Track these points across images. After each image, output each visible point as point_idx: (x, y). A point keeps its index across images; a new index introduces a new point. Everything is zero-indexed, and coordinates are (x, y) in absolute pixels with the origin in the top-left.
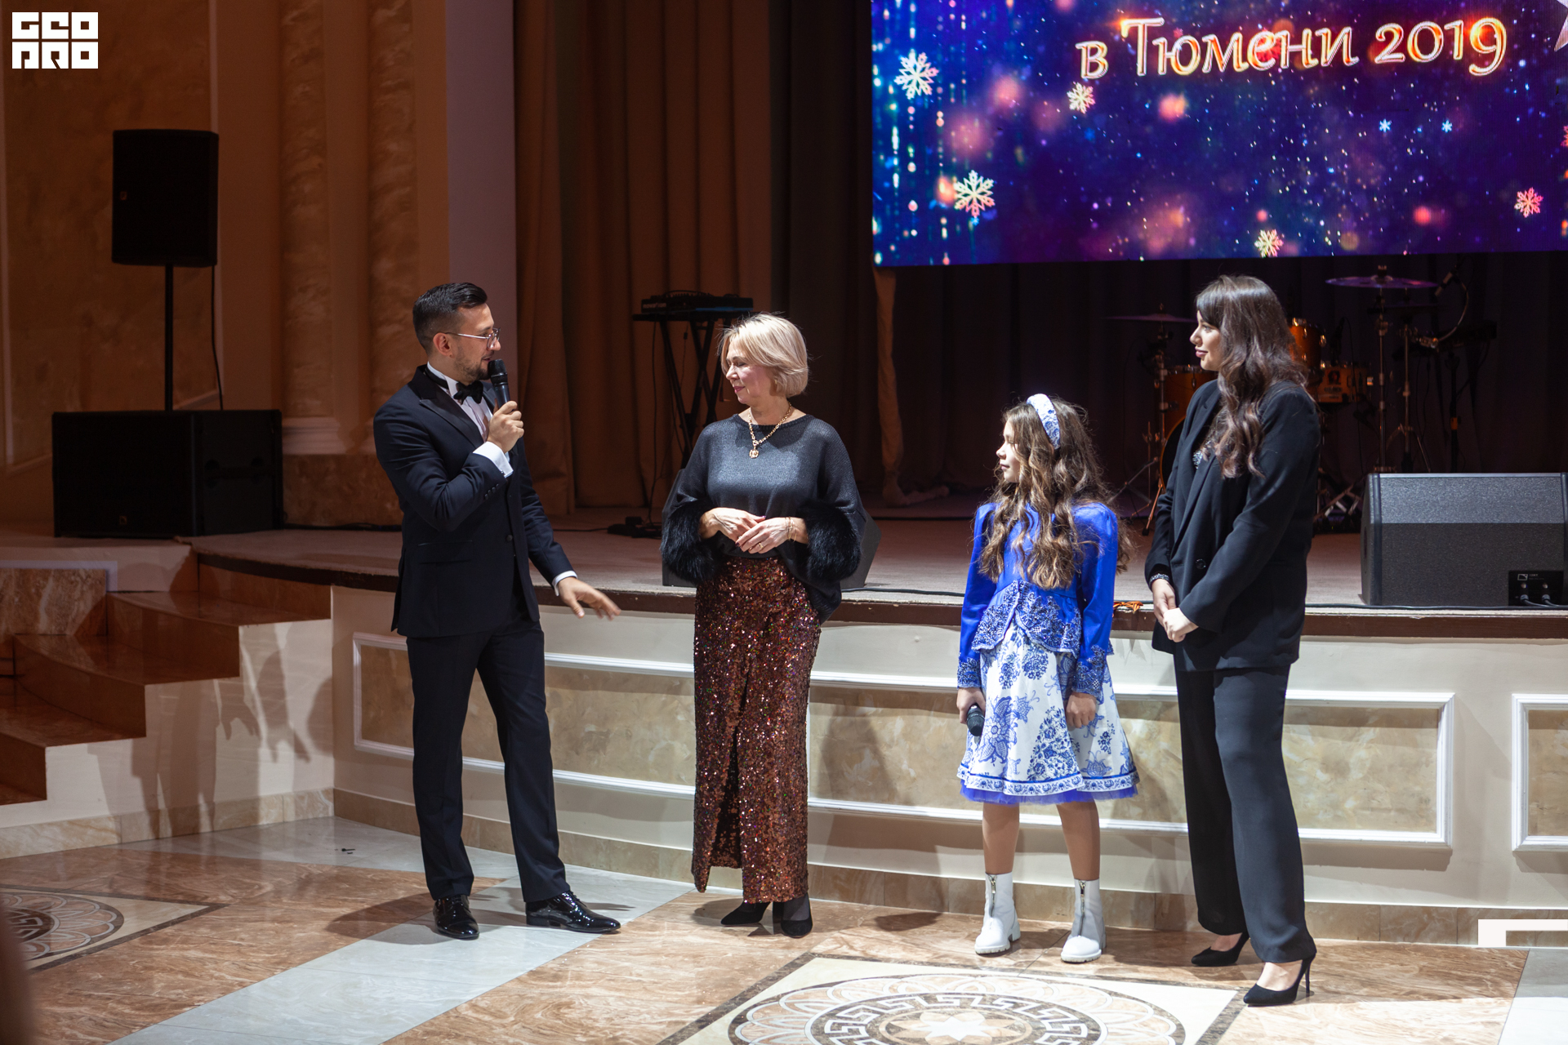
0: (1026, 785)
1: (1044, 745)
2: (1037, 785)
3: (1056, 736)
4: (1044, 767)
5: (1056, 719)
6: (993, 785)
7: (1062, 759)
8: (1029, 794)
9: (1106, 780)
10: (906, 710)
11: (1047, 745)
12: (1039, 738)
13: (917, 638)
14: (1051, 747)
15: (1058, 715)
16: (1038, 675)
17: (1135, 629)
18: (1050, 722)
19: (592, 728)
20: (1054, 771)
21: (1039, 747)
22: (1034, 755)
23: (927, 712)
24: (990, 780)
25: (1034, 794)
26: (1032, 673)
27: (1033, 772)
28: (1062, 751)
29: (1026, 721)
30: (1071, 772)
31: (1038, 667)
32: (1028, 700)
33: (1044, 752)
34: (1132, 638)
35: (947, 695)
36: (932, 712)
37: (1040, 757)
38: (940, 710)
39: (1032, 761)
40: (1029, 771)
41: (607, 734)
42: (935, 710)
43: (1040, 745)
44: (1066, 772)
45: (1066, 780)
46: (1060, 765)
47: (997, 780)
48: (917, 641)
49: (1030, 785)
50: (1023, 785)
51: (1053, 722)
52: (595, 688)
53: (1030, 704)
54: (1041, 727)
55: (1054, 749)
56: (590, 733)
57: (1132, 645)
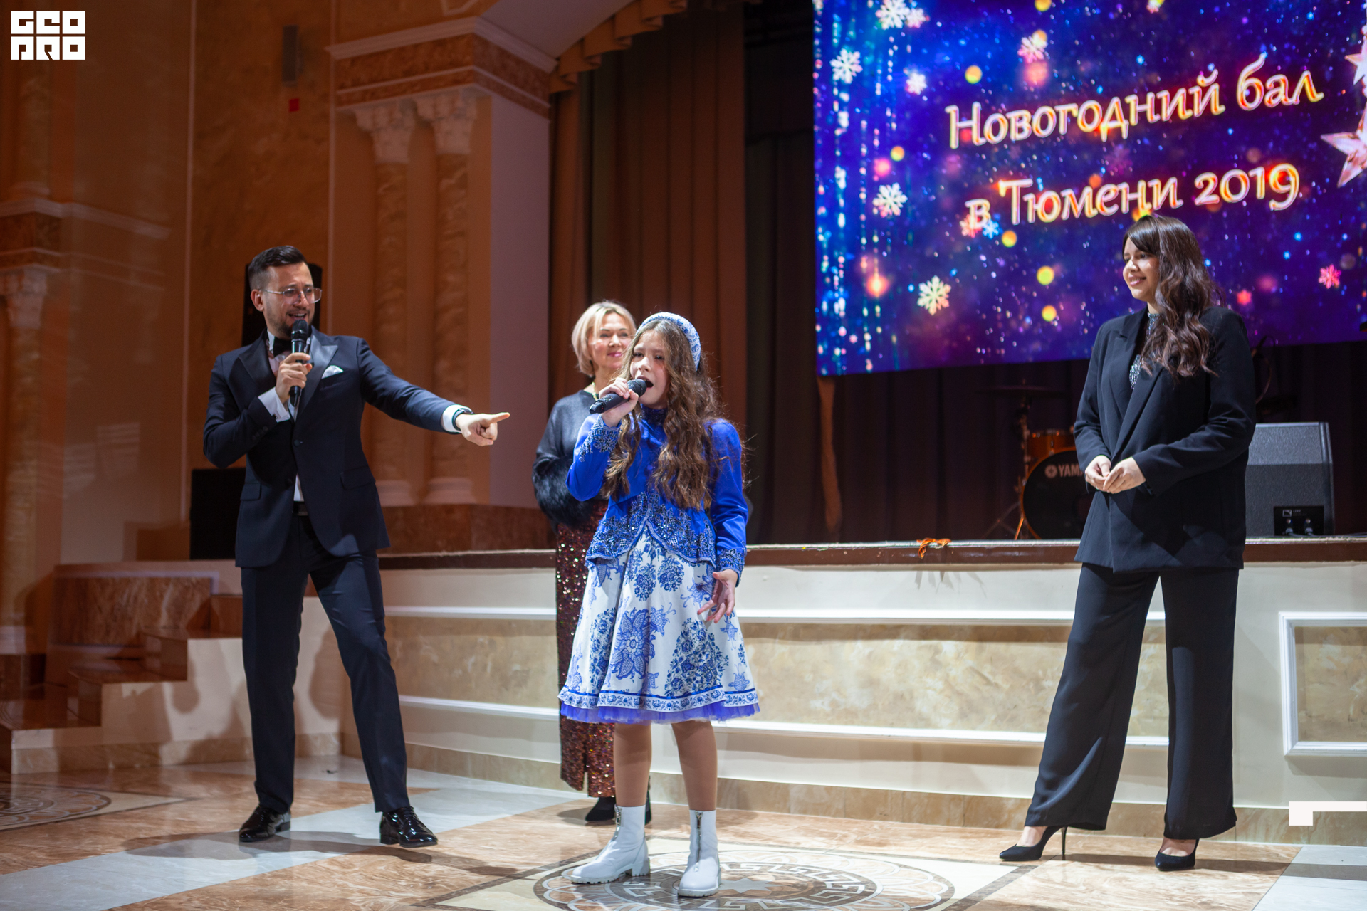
0: (664, 700)
1: (681, 659)
2: (675, 701)
3: (694, 649)
4: (681, 682)
5: (693, 631)
6: (632, 702)
7: (700, 673)
8: (667, 711)
9: (748, 693)
10: (756, 639)
11: (685, 658)
12: (676, 651)
13: (765, 577)
14: (688, 660)
15: (695, 627)
16: (674, 586)
17: (944, 561)
18: (687, 634)
19: (517, 667)
20: (692, 685)
21: (676, 661)
22: (671, 669)
23: (772, 640)
24: (630, 696)
25: (672, 711)
26: (668, 585)
27: (670, 688)
28: (701, 664)
29: (663, 634)
30: (710, 686)
31: (673, 579)
32: (665, 611)
33: (682, 666)
34: (942, 570)
35: (789, 625)
36: (777, 640)
37: (677, 671)
38: (783, 638)
39: (669, 676)
40: (666, 686)
41: (527, 672)
42: (780, 638)
43: (678, 658)
44: (705, 685)
45: (705, 694)
46: (698, 679)
47: (636, 697)
48: (765, 580)
49: (668, 701)
50: (661, 700)
51: (690, 635)
52: (520, 634)
53: (667, 617)
54: (678, 640)
55: (692, 662)
56: (516, 672)
57: (942, 576)
